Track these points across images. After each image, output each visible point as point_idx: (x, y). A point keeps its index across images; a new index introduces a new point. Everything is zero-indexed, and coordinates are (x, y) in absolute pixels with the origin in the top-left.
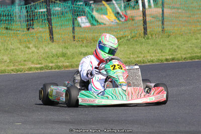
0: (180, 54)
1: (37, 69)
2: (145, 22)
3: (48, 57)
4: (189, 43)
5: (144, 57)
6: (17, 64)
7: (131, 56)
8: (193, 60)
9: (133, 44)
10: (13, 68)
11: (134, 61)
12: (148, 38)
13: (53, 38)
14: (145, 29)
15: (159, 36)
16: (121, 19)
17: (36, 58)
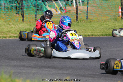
0: (97, 32)
1: (14, 37)
2: (77, 13)
4: (102, 26)
6: (3, 33)
8: (104, 36)
12: (78, 23)
13: (24, 20)
14: (77, 17)
15: (84, 22)
17: (14, 31)
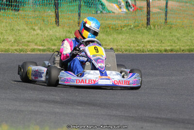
0: (179, 46)
1: (40, 50)
2: (148, 13)
3: (51, 40)
4: (189, 35)
5: (144, 46)
6: (21, 44)
7: (132, 45)
8: (191, 53)
9: (135, 34)
10: (16, 48)
11: (134, 49)
12: (150, 29)
13: (58, 22)
14: (148, 19)
15: (160, 27)
16: (130, 9)
17: (40, 40)
